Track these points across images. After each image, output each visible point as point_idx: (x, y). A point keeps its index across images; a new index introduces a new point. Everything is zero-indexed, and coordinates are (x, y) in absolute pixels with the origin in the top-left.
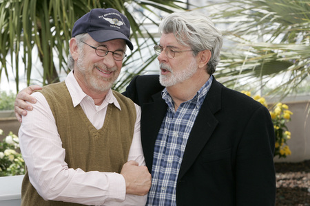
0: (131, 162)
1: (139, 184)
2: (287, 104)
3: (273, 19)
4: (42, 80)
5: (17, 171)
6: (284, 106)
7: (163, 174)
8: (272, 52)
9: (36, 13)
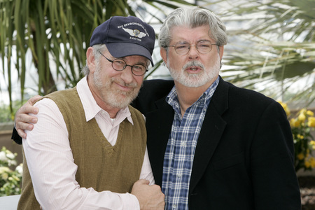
0: (143, 181)
1: (152, 206)
2: (312, 111)
3: (294, 15)
4: (37, 88)
5: (11, 191)
6: (309, 113)
7: (173, 190)
8: (294, 52)
9: (30, 13)
